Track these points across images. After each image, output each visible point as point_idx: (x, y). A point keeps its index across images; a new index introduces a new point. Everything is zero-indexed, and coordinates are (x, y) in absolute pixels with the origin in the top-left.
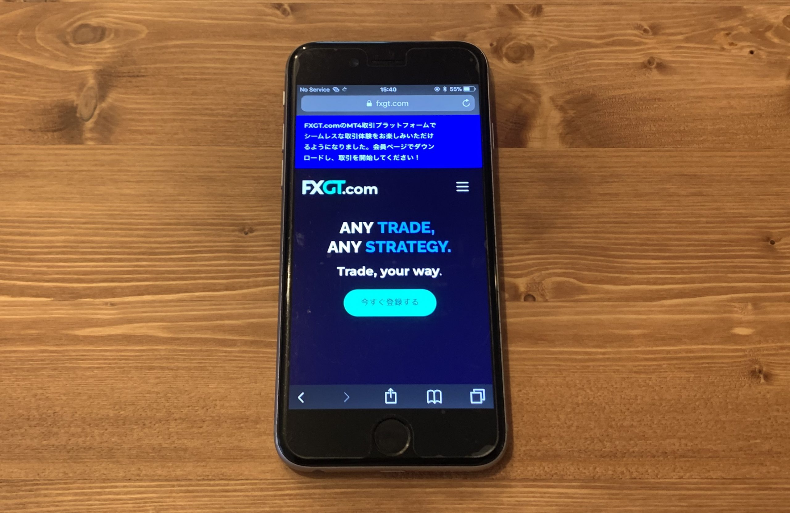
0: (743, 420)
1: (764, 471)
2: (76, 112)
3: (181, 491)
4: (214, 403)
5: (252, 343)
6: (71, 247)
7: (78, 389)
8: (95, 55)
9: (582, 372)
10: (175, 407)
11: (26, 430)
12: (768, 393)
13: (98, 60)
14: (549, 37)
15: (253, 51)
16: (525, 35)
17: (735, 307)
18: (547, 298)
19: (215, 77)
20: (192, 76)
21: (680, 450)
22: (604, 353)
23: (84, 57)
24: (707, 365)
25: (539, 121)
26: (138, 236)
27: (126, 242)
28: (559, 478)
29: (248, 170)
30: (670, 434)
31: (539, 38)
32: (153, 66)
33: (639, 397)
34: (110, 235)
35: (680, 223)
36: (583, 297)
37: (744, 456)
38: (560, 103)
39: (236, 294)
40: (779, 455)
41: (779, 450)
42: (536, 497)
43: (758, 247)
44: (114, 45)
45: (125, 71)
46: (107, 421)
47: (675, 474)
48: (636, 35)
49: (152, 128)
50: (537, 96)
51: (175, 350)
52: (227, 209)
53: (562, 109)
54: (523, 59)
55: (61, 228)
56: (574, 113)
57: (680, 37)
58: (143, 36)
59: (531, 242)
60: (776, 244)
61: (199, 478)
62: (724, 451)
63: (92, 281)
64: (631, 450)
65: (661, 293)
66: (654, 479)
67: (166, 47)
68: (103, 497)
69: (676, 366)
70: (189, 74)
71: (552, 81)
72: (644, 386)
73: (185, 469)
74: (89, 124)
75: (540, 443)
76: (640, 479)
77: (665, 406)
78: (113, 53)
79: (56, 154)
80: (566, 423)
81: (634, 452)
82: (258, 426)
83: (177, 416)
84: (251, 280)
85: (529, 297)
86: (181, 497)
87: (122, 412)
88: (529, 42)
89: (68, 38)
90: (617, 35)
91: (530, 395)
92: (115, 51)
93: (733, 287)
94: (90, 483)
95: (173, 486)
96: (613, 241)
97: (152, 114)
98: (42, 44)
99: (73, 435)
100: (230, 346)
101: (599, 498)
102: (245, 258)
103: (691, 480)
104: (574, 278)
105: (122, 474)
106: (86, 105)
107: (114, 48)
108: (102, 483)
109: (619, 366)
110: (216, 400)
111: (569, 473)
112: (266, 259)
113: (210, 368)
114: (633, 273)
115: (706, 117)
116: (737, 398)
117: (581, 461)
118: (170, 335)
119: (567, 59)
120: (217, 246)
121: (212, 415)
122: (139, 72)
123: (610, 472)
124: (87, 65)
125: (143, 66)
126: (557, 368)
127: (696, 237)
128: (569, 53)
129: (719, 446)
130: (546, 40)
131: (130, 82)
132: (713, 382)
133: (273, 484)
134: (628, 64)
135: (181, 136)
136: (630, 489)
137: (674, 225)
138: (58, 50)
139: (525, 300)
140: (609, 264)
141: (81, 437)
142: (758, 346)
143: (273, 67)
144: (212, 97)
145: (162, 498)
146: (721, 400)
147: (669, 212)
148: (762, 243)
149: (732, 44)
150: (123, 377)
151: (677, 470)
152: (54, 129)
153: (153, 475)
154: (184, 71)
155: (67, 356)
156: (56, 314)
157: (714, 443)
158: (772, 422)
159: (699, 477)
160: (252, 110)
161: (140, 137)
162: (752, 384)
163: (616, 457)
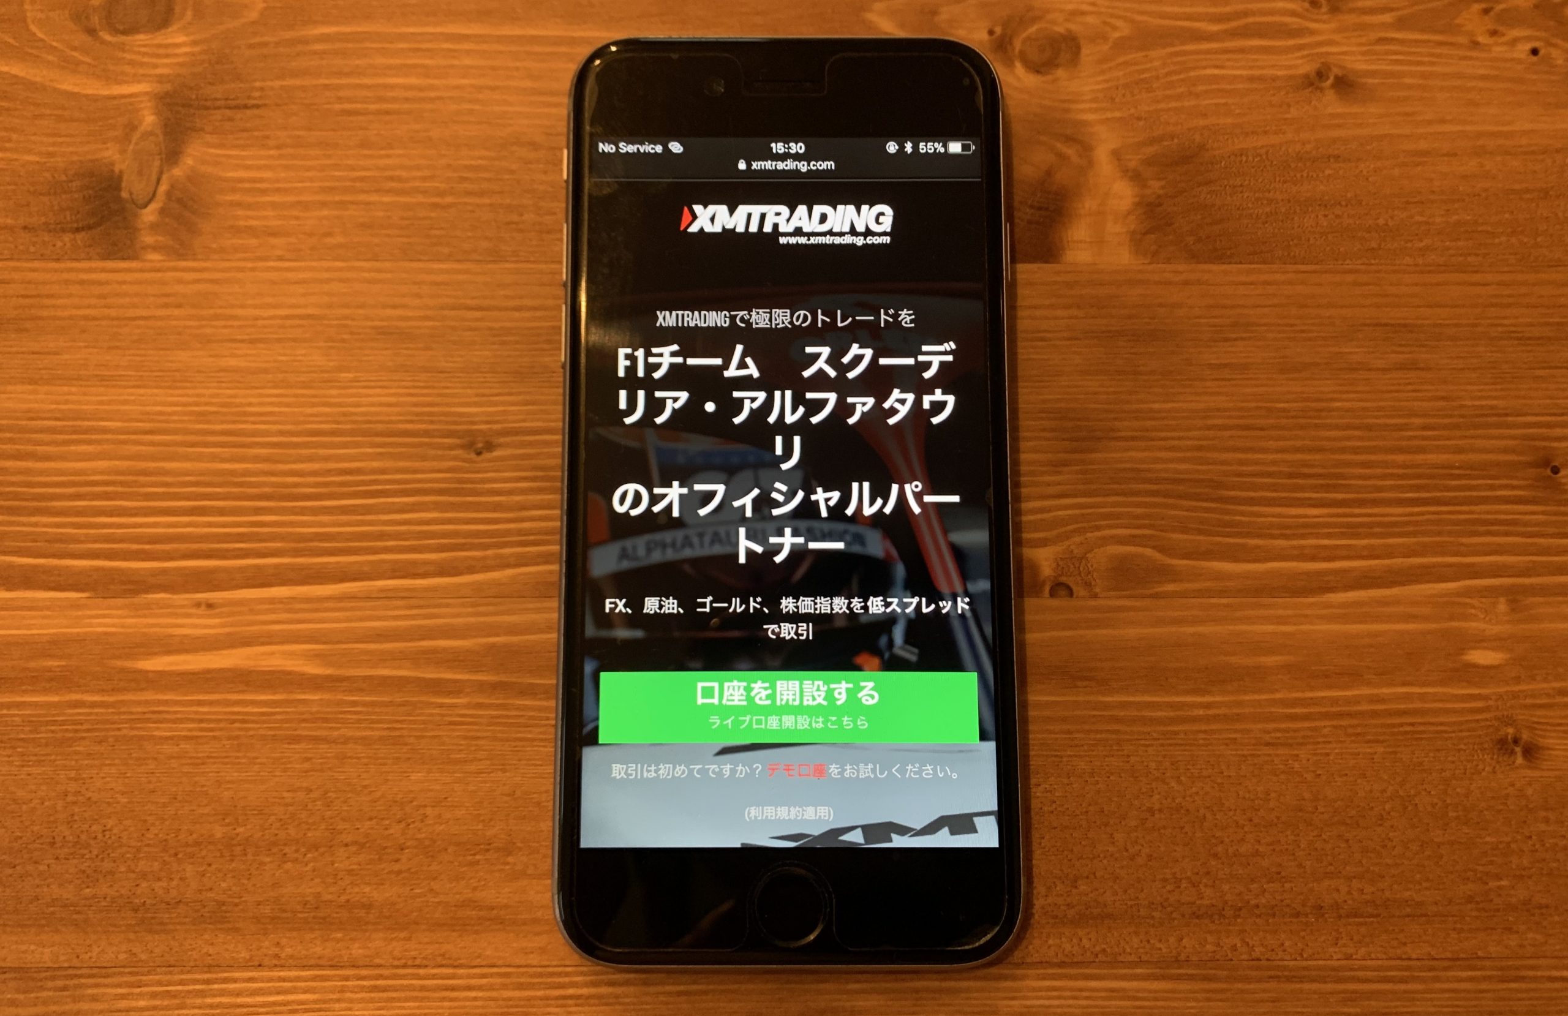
0: (1478, 840)
1: (1512, 943)
2: (118, 188)
3: (362, 989)
4: (422, 811)
5: (495, 687)
6: (122, 484)
7: (150, 782)
8: (154, 60)
9: (1162, 745)
10: (343, 820)
11: (48, 866)
12: (1530, 784)
13: (159, 71)
14: (1112, 16)
15: (485, 47)
16: (1062, 11)
17: (1473, 607)
18: (1097, 590)
19: (406, 106)
20: (359, 106)
21: (1350, 902)
22: (1208, 706)
23: (131, 63)
24: (1408, 728)
25: (1088, 204)
26: (256, 459)
27: (233, 473)
28: (1109, 959)
29: (478, 314)
30: (1332, 868)
31: (1090, 19)
32: (277, 84)
33: (1273, 795)
34: (199, 458)
35: (1369, 428)
36: (1170, 587)
37: (1474, 913)
38: (1132, 164)
39: (460, 585)
40: (1544, 911)
41: (1544, 901)
42: (1065, 998)
43: (1525, 479)
44: (192, 38)
45: (219, 96)
46: (211, 847)
47: (1337, 950)
48: (1293, 14)
49: (279, 223)
50: (1086, 149)
51: (340, 703)
52: (438, 400)
53: (1136, 177)
54: (1057, 66)
55: (98, 442)
56: (1163, 187)
57: (1387, 18)
58: (254, 15)
59: (1066, 469)
60: (1563, 473)
61: (396, 963)
62: (1436, 904)
63: (169, 557)
64: (1253, 902)
65: (1326, 579)
66: (1296, 960)
67: (305, 41)
68: (209, 1000)
69: (1350, 731)
70: (350, 100)
71: (1118, 114)
72: (1283, 772)
73: (370, 945)
74: (149, 215)
75: (1074, 891)
76: (1268, 960)
77: (1323, 813)
78: (193, 54)
79: (82, 282)
80: (1127, 851)
81: (1257, 906)
82: (510, 859)
83: (349, 839)
84: (490, 552)
85: (1060, 588)
86: (361, 1001)
87: (240, 830)
88: (1073, 27)
89: (95, 20)
90: (1253, 13)
91: (1057, 794)
92: (197, 49)
93: (1472, 565)
94: (182, 973)
95: (347, 979)
96: (1234, 468)
97: (278, 190)
98: (40, 35)
99: (144, 876)
100: (449, 694)
101: (1187, 999)
102: (476, 507)
103: (1369, 963)
104: (1154, 548)
105: (245, 954)
106: (140, 173)
107: (195, 43)
108: (206, 972)
109: (1236, 731)
110: (425, 806)
111: (1128, 950)
112: (523, 507)
113: (412, 740)
114: (1273, 537)
115: (1432, 197)
116: (1467, 796)
117: (1153, 926)
118: (329, 671)
119: (1148, 66)
120: (419, 481)
121: (419, 836)
122: (249, 97)
123: (1209, 947)
124: (139, 82)
125: (258, 84)
126: (1114, 736)
127: (1400, 458)
128: (1153, 54)
129: (1428, 893)
130: (1105, 23)
131: (231, 119)
132: (1421, 764)
133: (541, 975)
134: (1274, 79)
135: (339, 239)
136: (1247, 979)
137: (1357, 433)
138: (75, 49)
139: (1053, 594)
140: (1227, 518)
141: (159, 879)
142: (1516, 688)
143: (528, 84)
144: (401, 152)
145: (325, 1002)
146: (1435, 801)
147: (1347, 405)
148: (1532, 472)
149: (1494, 33)
150: (238, 758)
151: (1341, 942)
152: (75, 225)
153: (306, 957)
154: (341, 94)
155: (124, 713)
156: (100, 625)
157: (1417, 887)
158: (1534, 845)
159: (1384, 957)
160: (485, 179)
161: (254, 242)
162: (1498, 767)
163: (1222, 916)
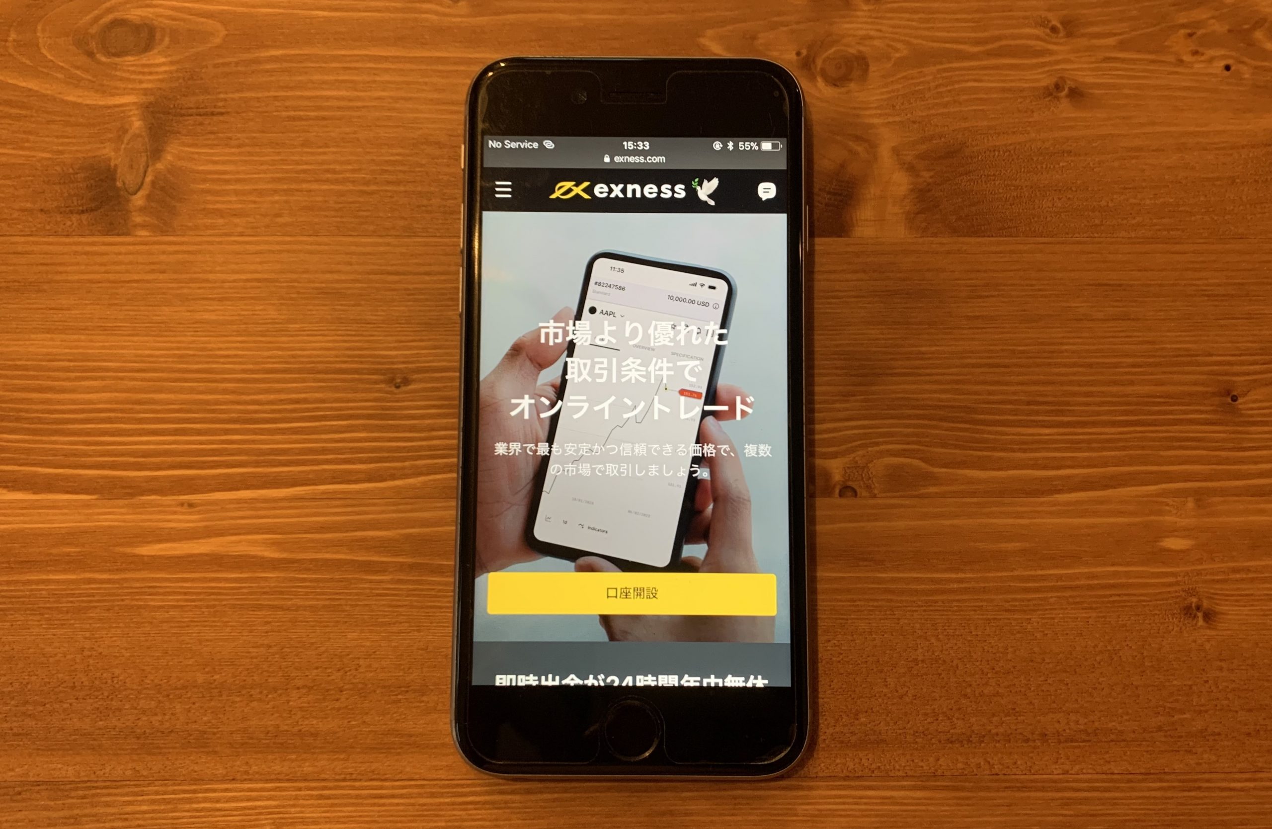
0: (1167, 684)
1: (1192, 762)
2: (114, 180)
3: (311, 797)
4: (356, 662)
5: (412, 567)
6: (122, 411)
7: (147, 641)
8: (141, 77)
9: (925, 611)
10: (296, 669)
11: (71, 704)
12: (1208, 641)
13: (145, 86)
14: (893, 40)
15: (401, 66)
16: (854, 36)
17: (1167, 505)
18: (876, 492)
19: (339, 113)
20: (302, 113)
21: (1068, 731)
22: (961, 581)
23: (122, 79)
24: (1117, 598)
25: (873, 190)
26: (225, 391)
27: (207, 402)
28: (882, 774)
29: (396, 278)
30: (1055, 705)
31: (876, 43)
32: (237, 95)
33: (1010, 649)
34: (181, 391)
35: (1090, 366)
36: (932, 489)
37: (1163, 739)
38: (909, 158)
39: (385, 488)
40: (1217, 737)
41: (1217, 730)
42: (848, 804)
43: (1212, 405)
44: (169, 59)
45: (192, 106)
46: (196, 690)
47: (1057, 767)
48: (1038, 38)
49: (240, 206)
50: (872, 146)
51: (292, 580)
52: (366, 345)
53: (911, 169)
54: (851, 80)
55: (103, 379)
56: (931, 177)
57: (1111, 41)
58: (218, 41)
59: (852, 398)
60: (1240, 400)
61: (337, 777)
62: (1134, 732)
63: (159, 467)
64: (994, 731)
65: (1054, 483)
66: (1026, 774)
67: (257, 61)
68: (195, 806)
69: (1071, 600)
70: (295, 109)
71: (897, 119)
72: (1019, 632)
73: (316, 764)
74: (138, 200)
75: (856, 722)
76: (1005, 774)
77: (1049, 663)
78: (171, 72)
79: (86, 253)
80: (897, 692)
81: (997, 734)
82: (425, 698)
83: (300, 683)
84: (407, 464)
85: (847, 490)
86: (312, 806)
87: (216, 677)
88: (862, 48)
89: (93, 45)
90: (1006, 37)
91: (843, 648)
92: (173, 68)
93: (1166, 472)
94: (175, 785)
95: (300, 789)
96: (985, 397)
97: (238, 181)
98: (49, 57)
99: (144, 712)
100: (377, 572)
101: (943, 805)
102: (396, 428)
103: (1082, 776)
104: (920, 459)
105: (221, 771)
106: (131, 167)
107: (172, 63)
108: (193, 784)
109: (982, 600)
110: (359, 658)
111: (897, 767)
112: (432, 429)
113: (348, 608)
114: (1013, 451)
115: (1144, 184)
116: (1159, 650)
117: (917, 749)
118: (284, 555)
119: (922, 80)
120: (351, 409)
121: (355, 681)
122: (215, 107)
123: (960, 766)
124: (129, 94)
125: (222, 96)
126: (888, 604)
127: (1115, 389)
128: (926, 70)
129: (1127, 723)
130: (888, 46)
131: (201, 124)
132: (1125, 625)
133: (448, 786)
134: (1022, 90)
135: (286, 219)
136: (988, 789)
137: (1080, 369)
138: (78, 68)
139: (841, 495)
140: (977, 436)
141: (156, 715)
142: (1200, 567)
143: (436, 96)
144: (334, 150)
145: (283, 807)
146: (1135, 654)
147: (1074, 347)
148: (1217, 400)
149: (1195, 53)
150: (214, 622)
151: (1060, 761)
152: (81, 208)
153: (269, 773)
154: (288, 103)
155: (127, 588)
156: (106, 520)
157: (1120, 719)
158: (1210, 688)
159: (1094, 772)
160: (400, 171)
161: (221, 221)
162: (1184, 628)
163: (969, 741)
